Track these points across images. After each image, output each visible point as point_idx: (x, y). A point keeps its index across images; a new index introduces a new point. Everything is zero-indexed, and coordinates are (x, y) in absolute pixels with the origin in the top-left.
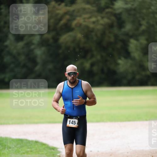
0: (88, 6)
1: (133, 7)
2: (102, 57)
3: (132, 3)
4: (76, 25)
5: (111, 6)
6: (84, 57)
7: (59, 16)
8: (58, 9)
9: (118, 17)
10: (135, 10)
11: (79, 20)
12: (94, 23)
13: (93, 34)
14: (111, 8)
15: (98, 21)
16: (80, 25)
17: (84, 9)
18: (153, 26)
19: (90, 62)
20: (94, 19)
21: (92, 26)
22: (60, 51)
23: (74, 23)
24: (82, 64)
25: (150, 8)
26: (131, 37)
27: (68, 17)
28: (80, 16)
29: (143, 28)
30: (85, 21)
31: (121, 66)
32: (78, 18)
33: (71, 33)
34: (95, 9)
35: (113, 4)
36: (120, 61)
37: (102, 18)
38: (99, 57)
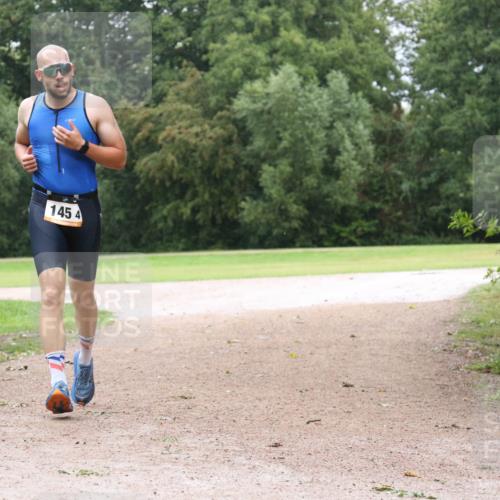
0: (185, 107)
1: (267, 108)
2: (212, 195)
3: (264, 101)
4: (164, 139)
5: (227, 106)
6: (181, 196)
7: (135, 124)
8: (133, 113)
9: (240, 125)
10: (269, 112)
11: (171, 130)
12: (197, 135)
13: (196, 154)
14: (228, 110)
15: (204, 131)
16: (173, 139)
17: (181, 112)
18: (302, 140)
19: (190, 205)
20: (196, 129)
21: (193, 141)
22: (138, 187)
23: (162, 136)
24: (177, 208)
25: (296, 110)
26: (264, 160)
27: (150, 125)
28: (173, 123)
29: (285, 144)
30: (180, 133)
31: (245, 213)
32: (168, 128)
33: (155, 154)
34: (199, 111)
35: (230, 103)
36: (243, 204)
37: (212, 127)
38: (206, 196)
